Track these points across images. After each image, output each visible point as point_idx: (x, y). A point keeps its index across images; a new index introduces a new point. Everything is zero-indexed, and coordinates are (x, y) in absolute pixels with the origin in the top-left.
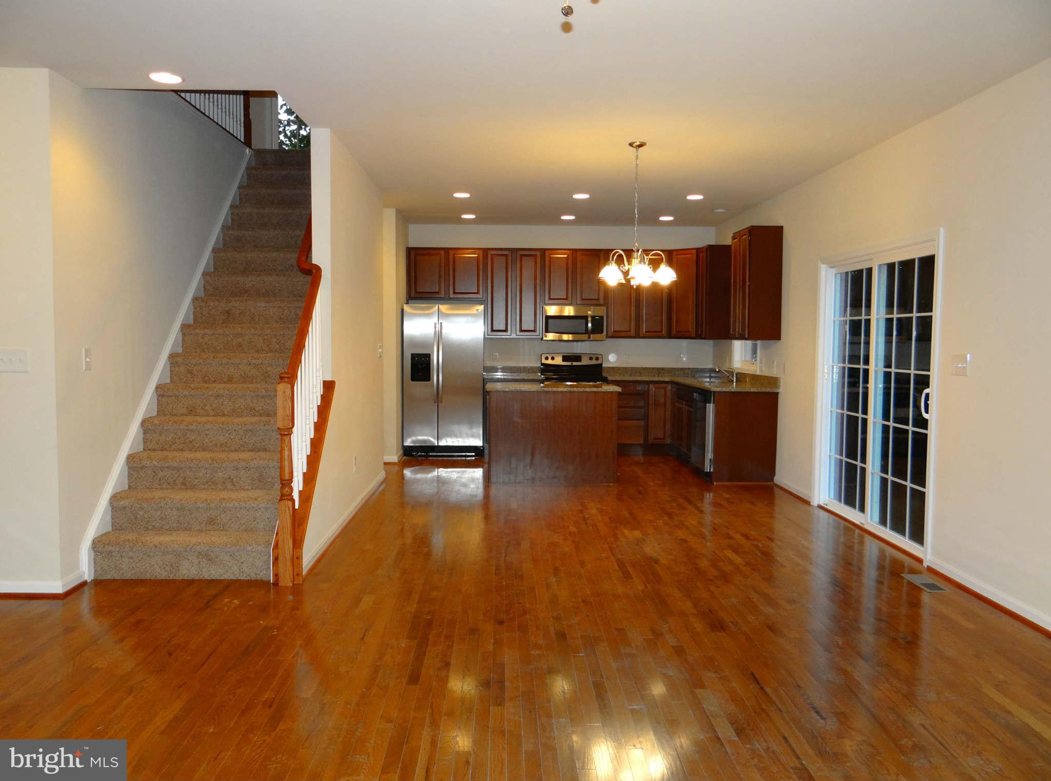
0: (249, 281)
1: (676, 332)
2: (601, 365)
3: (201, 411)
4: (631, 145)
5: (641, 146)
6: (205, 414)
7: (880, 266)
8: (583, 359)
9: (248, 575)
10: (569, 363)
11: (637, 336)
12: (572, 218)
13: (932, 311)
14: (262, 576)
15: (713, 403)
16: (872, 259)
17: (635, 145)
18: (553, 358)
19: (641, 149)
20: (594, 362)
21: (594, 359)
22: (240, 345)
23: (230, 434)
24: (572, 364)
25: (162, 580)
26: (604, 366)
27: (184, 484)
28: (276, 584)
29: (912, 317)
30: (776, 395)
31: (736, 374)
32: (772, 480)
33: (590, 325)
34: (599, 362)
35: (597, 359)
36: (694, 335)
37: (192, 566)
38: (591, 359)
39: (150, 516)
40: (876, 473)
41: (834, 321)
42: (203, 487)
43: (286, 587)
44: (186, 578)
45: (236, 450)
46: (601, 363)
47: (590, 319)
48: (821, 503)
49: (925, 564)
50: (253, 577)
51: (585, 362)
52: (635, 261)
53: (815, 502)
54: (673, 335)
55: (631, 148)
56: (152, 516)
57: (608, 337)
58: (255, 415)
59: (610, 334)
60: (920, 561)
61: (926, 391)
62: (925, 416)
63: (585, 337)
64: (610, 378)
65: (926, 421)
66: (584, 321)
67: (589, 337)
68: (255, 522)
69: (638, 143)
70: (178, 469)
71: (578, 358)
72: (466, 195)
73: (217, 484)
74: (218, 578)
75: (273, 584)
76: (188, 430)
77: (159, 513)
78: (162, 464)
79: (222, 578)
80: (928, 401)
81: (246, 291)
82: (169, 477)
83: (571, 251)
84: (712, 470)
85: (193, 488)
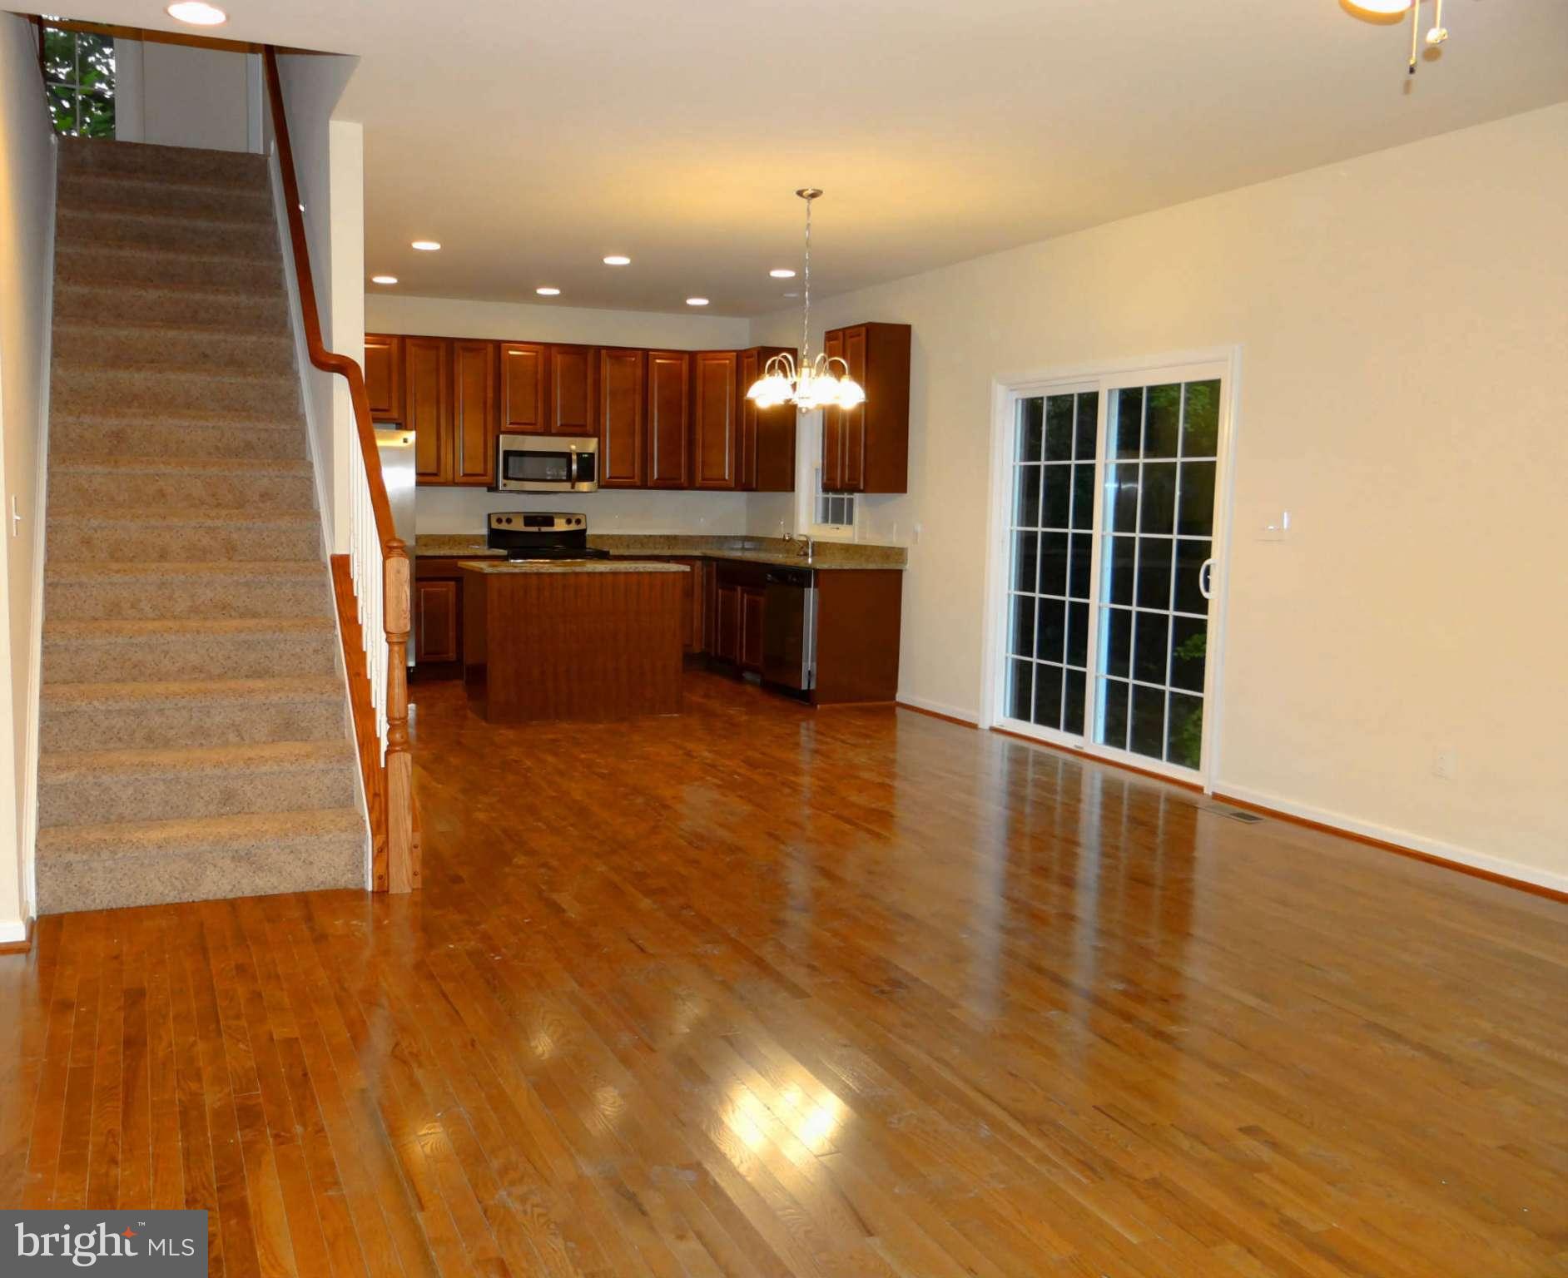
0: (138, 379)
1: (703, 479)
2: (585, 531)
3: (130, 612)
4: (800, 193)
5: (813, 196)
6: (138, 616)
7: (1110, 391)
8: (556, 521)
9: (322, 882)
10: (535, 529)
11: (644, 486)
12: (556, 292)
13: (1215, 454)
14: (345, 881)
15: (815, 587)
16: (1098, 381)
17: (805, 194)
18: (509, 521)
19: (815, 200)
20: (573, 527)
21: (574, 521)
22: (162, 494)
23: (207, 650)
24: (539, 529)
25: (168, 904)
26: (588, 533)
27: (149, 738)
28: (381, 893)
29: (1176, 463)
30: (899, 573)
31: (813, 544)
32: (893, 698)
33: (574, 467)
34: (581, 527)
35: (578, 522)
36: (733, 485)
37: (223, 876)
38: (569, 522)
39: (113, 796)
40: (1103, 676)
41: (1014, 467)
42: (184, 742)
43: (400, 897)
44: (211, 898)
45: (220, 677)
46: (584, 527)
47: (574, 457)
48: (995, 725)
49: (1208, 791)
50: (330, 885)
51: (560, 526)
52: (805, 371)
53: (985, 724)
54: (697, 485)
55: (801, 198)
56: (117, 797)
57: (600, 487)
58: (231, 616)
59: (602, 483)
60: (1198, 789)
61: (1207, 562)
62: (1205, 594)
63: (567, 486)
64: (613, 552)
65: (1206, 601)
66: (563, 461)
67: (573, 487)
68: (306, 796)
69: (810, 192)
70: (137, 714)
71: (548, 520)
72: (434, 246)
73: (209, 735)
74: (271, 892)
75: (373, 892)
76: (132, 645)
77: (130, 791)
78: (110, 705)
79: (276, 892)
80: (1209, 574)
81: (136, 397)
82: (120, 729)
83: (542, 347)
84: (813, 687)
85: (167, 744)
